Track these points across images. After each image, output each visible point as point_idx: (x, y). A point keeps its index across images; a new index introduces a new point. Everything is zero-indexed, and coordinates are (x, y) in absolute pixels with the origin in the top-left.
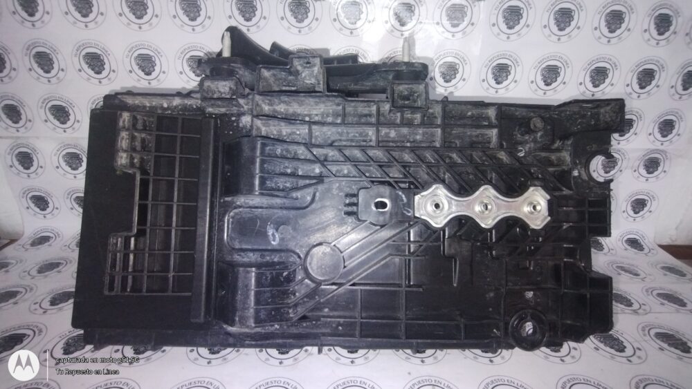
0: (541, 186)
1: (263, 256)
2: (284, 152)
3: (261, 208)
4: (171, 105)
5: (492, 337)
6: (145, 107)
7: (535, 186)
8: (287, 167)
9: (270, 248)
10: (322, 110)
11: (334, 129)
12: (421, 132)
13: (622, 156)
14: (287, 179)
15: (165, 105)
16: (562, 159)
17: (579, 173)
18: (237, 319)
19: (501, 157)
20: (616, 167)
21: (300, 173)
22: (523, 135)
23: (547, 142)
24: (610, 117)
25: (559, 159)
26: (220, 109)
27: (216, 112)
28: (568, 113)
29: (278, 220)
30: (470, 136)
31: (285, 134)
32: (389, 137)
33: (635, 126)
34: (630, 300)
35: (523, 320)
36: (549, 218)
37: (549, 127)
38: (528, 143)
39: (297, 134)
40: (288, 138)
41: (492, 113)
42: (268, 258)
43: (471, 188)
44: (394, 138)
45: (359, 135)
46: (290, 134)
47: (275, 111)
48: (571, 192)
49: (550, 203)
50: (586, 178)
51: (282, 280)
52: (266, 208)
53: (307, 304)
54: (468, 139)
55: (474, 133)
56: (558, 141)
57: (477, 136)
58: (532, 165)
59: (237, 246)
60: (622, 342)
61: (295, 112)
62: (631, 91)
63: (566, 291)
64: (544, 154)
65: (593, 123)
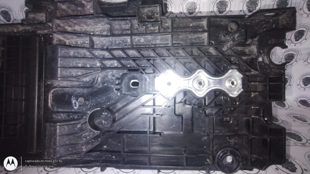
0: (236, 69)
1: (68, 116)
2: (76, 54)
3: (67, 87)
4: (18, 30)
5: (205, 165)
6: (5, 32)
7: (233, 69)
8: (78, 63)
9: (73, 111)
10: (101, 28)
11: (107, 39)
12: (159, 38)
13: (297, 52)
14: (79, 70)
15: (15, 31)
16: (252, 51)
17: (263, 59)
18: (46, 154)
19: (211, 52)
20: (293, 60)
21: (88, 67)
22: (224, 36)
23: (242, 40)
24: (286, 21)
25: (250, 51)
26: (44, 31)
27: (42, 33)
28: (257, 21)
29: (78, 94)
30: (191, 39)
31: (79, 43)
32: (140, 42)
33: (305, 34)
34: (300, 137)
35: (225, 155)
36: (242, 90)
37: (243, 31)
38: (228, 42)
39: (86, 43)
40: (81, 45)
41: (205, 23)
42: (71, 117)
43: (191, 72)
44: (143, 42)
45: (122, 42)
46: (82, 44)
47: (74, 30)
48: (257, 72)
49: (243, 80)
50: (268, 62)
51: (77, 130)
52: (70, 87)
53: (94, 143)
54: (189, 41)
55: (193, 37)
56: (250, 39)
57: (195, 39)
58: (231, 56)
59: (56, 110)
60: (294, 165)
61: (86, 30)
62: (303, 13)
63: (253, 136)
64: (240, 48)
65: (274, 26)
